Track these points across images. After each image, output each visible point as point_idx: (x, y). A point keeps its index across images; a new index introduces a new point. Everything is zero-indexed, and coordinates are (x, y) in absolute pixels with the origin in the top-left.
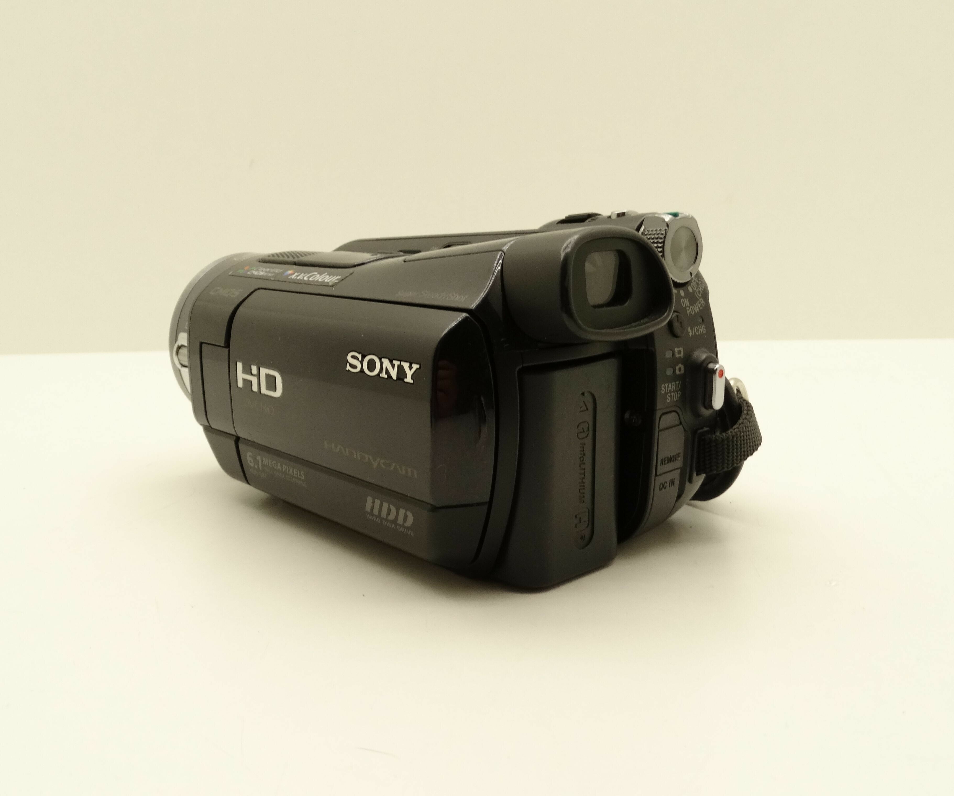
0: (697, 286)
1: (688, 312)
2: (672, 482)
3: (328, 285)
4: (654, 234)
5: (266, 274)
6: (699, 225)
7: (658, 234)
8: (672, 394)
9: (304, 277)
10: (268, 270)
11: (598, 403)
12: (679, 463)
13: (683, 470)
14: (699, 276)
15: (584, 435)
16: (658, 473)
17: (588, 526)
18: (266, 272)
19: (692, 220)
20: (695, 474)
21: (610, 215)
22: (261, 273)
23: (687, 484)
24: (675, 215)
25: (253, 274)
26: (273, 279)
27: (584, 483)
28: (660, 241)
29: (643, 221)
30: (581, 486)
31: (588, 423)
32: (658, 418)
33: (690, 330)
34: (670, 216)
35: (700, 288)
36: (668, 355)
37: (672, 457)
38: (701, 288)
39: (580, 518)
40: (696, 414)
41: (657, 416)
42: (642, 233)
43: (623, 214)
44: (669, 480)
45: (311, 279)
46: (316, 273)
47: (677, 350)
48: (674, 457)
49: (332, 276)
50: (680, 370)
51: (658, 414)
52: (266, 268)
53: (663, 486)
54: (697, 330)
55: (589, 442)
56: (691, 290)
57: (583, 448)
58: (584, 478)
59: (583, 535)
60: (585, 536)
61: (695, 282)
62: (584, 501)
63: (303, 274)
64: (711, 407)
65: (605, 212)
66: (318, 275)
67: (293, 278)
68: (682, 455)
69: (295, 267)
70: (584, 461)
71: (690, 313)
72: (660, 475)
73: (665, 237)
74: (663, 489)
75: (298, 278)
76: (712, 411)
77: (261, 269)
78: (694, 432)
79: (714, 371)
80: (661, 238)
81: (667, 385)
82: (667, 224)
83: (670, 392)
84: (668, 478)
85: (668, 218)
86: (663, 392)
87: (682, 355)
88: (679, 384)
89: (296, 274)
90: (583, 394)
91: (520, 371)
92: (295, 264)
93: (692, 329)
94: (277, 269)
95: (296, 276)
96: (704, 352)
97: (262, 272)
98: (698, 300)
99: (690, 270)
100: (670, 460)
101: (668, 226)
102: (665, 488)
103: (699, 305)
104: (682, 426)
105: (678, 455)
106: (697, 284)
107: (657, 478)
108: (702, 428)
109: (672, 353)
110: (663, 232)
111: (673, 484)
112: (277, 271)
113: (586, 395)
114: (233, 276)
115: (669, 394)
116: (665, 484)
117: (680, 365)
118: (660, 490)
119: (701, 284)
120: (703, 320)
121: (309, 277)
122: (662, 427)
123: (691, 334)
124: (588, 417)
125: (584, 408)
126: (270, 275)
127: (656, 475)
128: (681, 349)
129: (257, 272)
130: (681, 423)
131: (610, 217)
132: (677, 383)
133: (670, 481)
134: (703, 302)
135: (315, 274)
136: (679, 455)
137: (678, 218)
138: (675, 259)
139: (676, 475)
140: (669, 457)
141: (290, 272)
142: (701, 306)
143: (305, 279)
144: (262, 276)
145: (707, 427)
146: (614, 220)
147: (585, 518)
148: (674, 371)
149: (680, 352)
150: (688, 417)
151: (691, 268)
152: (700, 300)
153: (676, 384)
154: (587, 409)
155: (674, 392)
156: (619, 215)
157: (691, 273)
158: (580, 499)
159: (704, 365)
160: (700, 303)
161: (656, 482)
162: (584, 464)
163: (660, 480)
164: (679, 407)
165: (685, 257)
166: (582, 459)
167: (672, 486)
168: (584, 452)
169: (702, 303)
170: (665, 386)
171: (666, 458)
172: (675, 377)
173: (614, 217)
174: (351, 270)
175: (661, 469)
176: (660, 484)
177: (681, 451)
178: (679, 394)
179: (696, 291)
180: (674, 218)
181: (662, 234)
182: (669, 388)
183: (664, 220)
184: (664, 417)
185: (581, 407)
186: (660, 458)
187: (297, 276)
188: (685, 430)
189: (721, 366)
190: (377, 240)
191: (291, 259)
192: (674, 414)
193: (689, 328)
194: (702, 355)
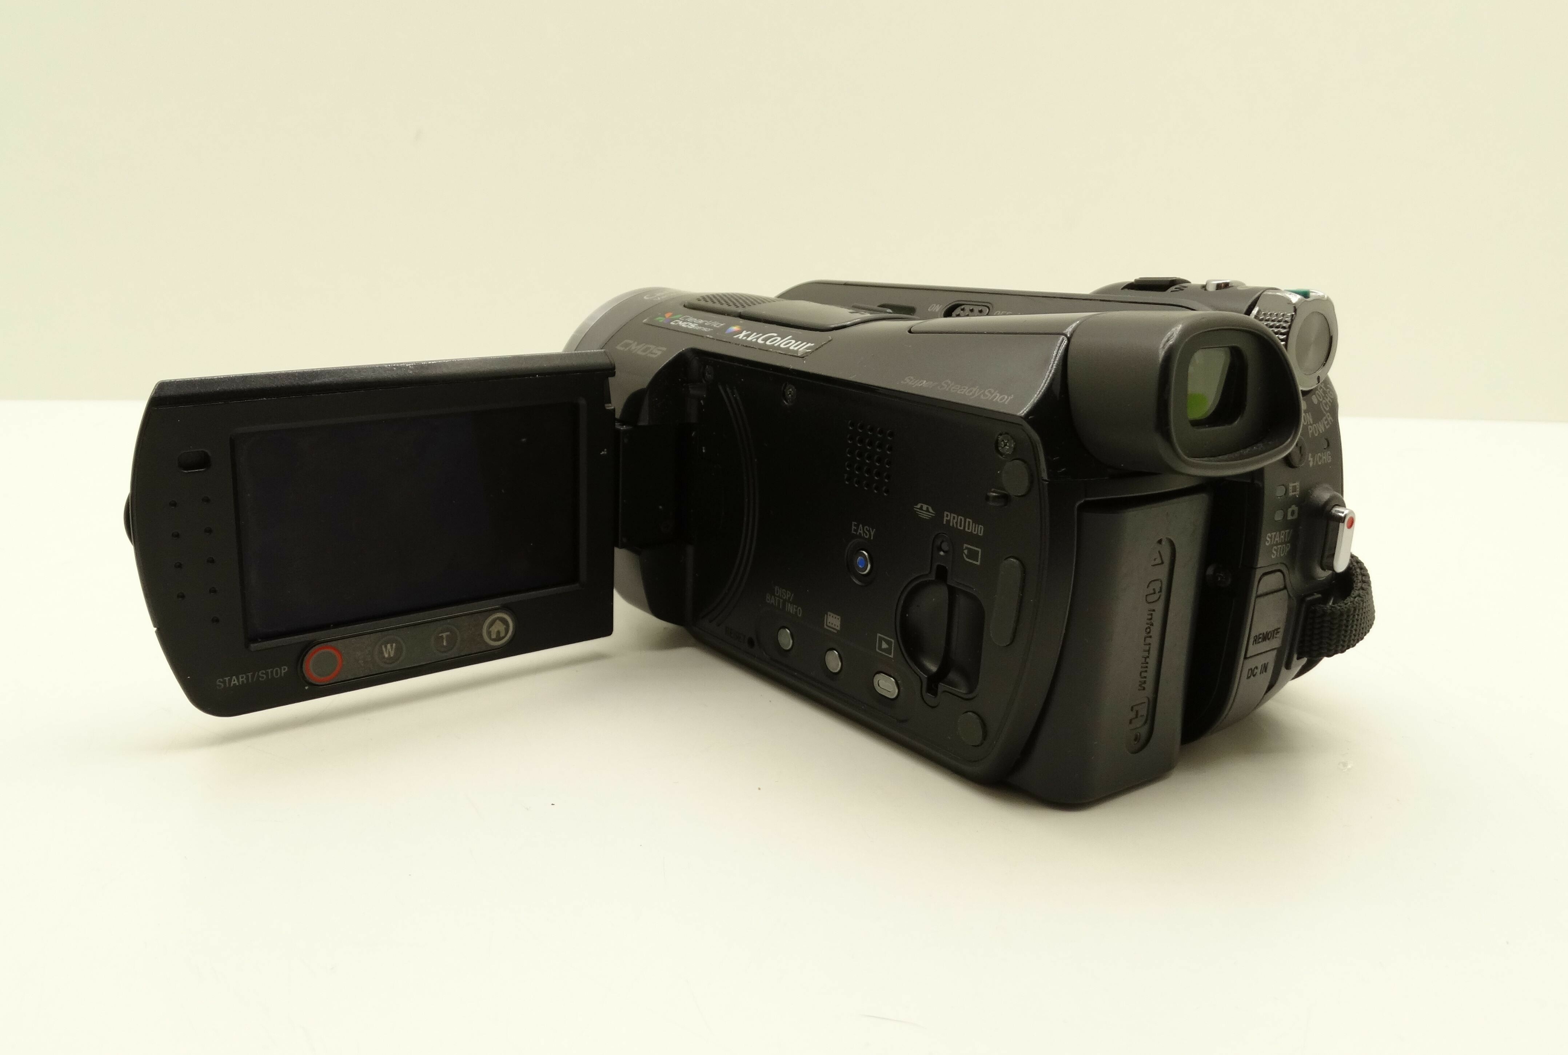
0: (1323, 395)
1: (1310, 432)
2: (1265, 668)
3: (796, 355)
4: (1273, 321)
5: (698, 328)
6: (1336, 311)
7: (1279, 321)
8: (1279, 546)
9: (757, 338)
10: (701, 321)
11: (1177, 555)
12: (1276, 643)
13: (1280, 651)
14: (1327, 383)
15: (1155, 597)
16: (1248, 655)
17: (1146, 722)
18: (700, 325)
19: (1327, 303)
20: (1295, 656)
21: (1205, 284)
22: (692, 326)
23: (1283, 670)
24: (1305, 294)
25: (678, 326)
26: (711, 337)
27: (1147, 663)
28: (1283, 331)
29: (1258, 298)
30: (1142, 667)
31: (1161, 581)
32: (1258, 580)
33: (1310, 459)
34: (1299, 297)
35: (1327, 398)
36: (1280, 492)
37: (1269, 634)
38: (1329, 398)
39: (1137, 712)
40: (1308, 575)
41: (1256, 576)
42: (1256, 317)
43: (1226, 285)
44: (1261, 664)
45: (768, 343)
46: (775, 335)
47: (1291, 485)
48: (1271, 634)
49: (799, 342)
50: (1293, 513)
51: (1259, 573)
52: (698, 318)
53: (1252, 673)
54: (1320, 458)
55: (1159, 607)
56: (1315, 401)
57: (1151, 615)
58: (1148, 657)
59: (1138, 734)
60: (1140, 736)
61: (1322, 389)
62: (1144, 689)
63: (755, 334)
64: (1331, 567)
65: (1196, 278)
66: (779, 339)
67: (740, 338)
68: (1281, 631)
69: (741, 321)
70: (1151, 634)
71: (1313, 433)
72: (1251, 657)
73: (1290, 327)
74: (1252, 677)
75: (749, 339)
76: (1330, 572)
77: (691, 319)
78: (1301, 600)
79: (1342, 520)
80: (1284, 328)
81: (1274, 534)
82: (1295, 307)
83: (1277, 545)
84: (1259, 662)
85: (1295, 299)
86: (1267, 544)
87: (1297, 493)
88: (1289, 533)
89: (744, 333)
90: (1160, 542)
91: (1082, 508)
92: (741, 316)
93: (1313, 457)
94: (716, 323)
95: (744, 336)
96: (1327, 489)
97: (692, 323)
98: (1324, 415)
99: (1318, 373)
100: (1265, 637)
101: (1295, 311)
102: (1254, 676)
103: (1326, 423)
104: (1286, 592)
105: (1277, 631)
106: (1324, 392)
107: (1247, 661)
108: (1312, 595)
109: (1285, 490)
110: (1289, 319)
111: (1266, 671)
112: (715, 325)
113: (1163, 543)
114: (649, 325)
115: (1275, 547)
116: (1256, 671)
117: (1294, 508)
118: (1248, 678)
119: (1329, 392)
120: (1328, 445)
121: (766, 340)
122: (1260, 592)
123: (1311, 464)
124: (1162, 573)
125: (1158, 561)
126: (705, 329)
127: (1245, 658)
128: (1297, 484)
129: (685, 323)
130: (1285, 588)
131: (1204, 287)
132: (1287, 531)
133: (1262, 666)
134: (1331, 418)
135: (773, 337)
136: (1279, 630)
137: (1307, 300)
138: (1300, 358)
139: (1270, 658)
140: (1265, 633)
141: (735, 328)
142: (1328, 423)
143: (760, 341)
144: (693, 329)
145: (1318, 593)
146: (1211, 292)
147: (1143, 711)
148: (1285, 515)
149: (1295, 488)
150: (1295, 579)
151: (1320, 371)
152: (1327, 415)
153: (1286, 533)
154: (1162, 563)
155: (1281, 544)
156: (1219, 287)
157: (1318, 378)
158: (1140, 685)
159: (1328, 508)
160: (1326, 420)
161: (1244, 667)
162: (1151, 637)
163: (1250, 664)
164: (1286, 566)
165: (1313, 355)
166: (1148, 630)
167: (1264, 673)
168: (1152, 621)
169: (1329, 419)
170: (1272, 535)
171: (1261, 634)
172: (1286, 524)
173: (1211, 288)
174: (829, 335)
175: (1253, 649)
176: (1249, 670)
177: (1281, 625)
178: (1288, 546)
179: (1321, 402)
180: (1303, 298)
181: (1286, 322)
182: (1276, 539)
183: (1291, 301)
184: (1266, 578)
185: (1155, 560)
186: (1253, 634)
187: (748, 336)
188: (1289, 596)
189: (1351, 512)
190: (846, 284)
191: (733, 308)
192: (1279, 573)
193: (1310, 455)
194: (1323, 495)
